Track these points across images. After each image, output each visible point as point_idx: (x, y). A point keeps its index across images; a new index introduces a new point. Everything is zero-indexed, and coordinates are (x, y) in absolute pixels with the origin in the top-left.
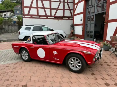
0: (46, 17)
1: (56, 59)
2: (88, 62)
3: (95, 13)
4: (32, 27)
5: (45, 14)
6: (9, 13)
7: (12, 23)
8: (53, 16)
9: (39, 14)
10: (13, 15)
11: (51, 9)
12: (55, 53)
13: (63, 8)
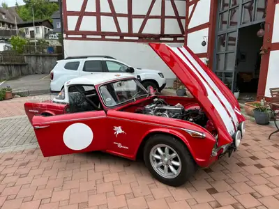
0: (118, 38)
1: (120, 145)
2: (198, 159)
3: (239, 26)
4: (82, 62)
5: (115, 30)
6: (40, 27)
7: (46, 50)
8: (135, 35)
9: (103, 30)
10: (51, 33)
11: (130, 16)
12: (119, 130)
13: (160, 14)
